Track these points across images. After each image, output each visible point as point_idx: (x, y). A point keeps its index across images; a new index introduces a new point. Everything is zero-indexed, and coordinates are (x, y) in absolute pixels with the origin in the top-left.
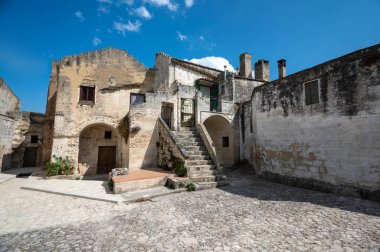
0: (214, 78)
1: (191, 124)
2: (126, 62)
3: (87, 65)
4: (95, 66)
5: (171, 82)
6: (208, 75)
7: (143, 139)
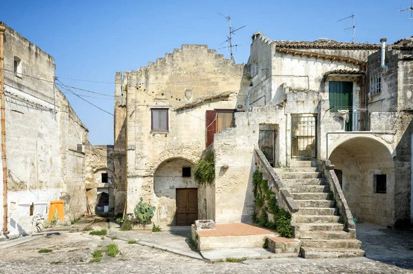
0: (360, 65)
1: (311, 154)
2: (206, 63)
3: (157, 78)
4: (166, 77)
5: (275, 86)
6: (347, 61)
7: (232, 181)
